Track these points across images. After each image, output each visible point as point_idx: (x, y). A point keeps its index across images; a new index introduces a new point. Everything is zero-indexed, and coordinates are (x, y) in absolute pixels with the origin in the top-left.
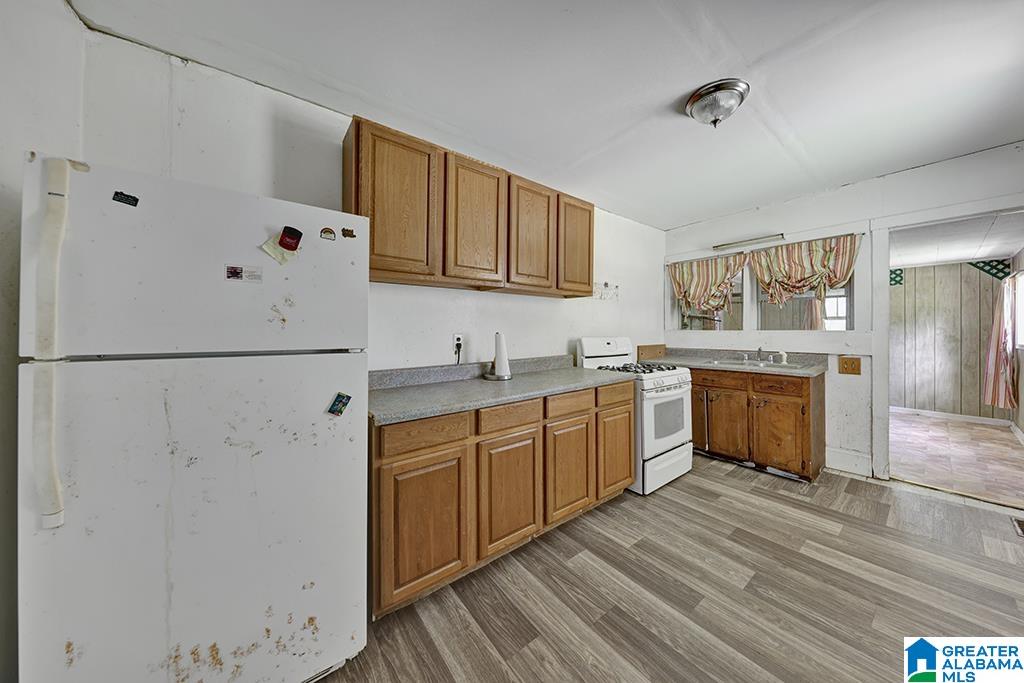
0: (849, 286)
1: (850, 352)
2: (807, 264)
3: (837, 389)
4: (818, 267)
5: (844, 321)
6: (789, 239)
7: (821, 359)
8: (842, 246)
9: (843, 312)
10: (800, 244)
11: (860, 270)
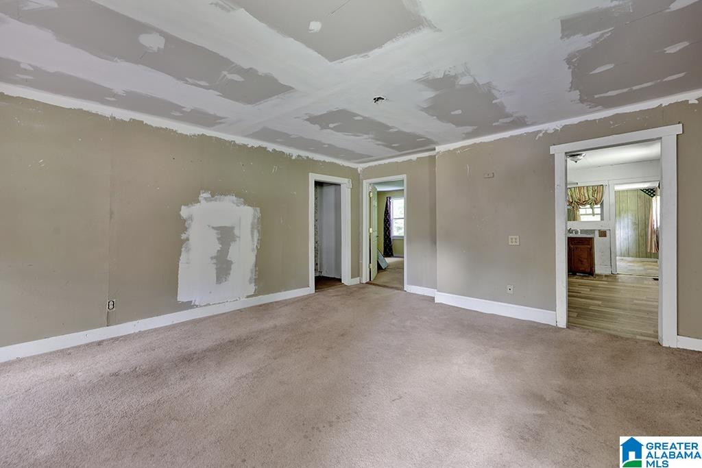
0: (602, 204)
1: (603, 229)
2: (586, 195)
3: (598, 243)
4: (591, 197)
5: (599, 216)
6: (579, 185)
7: (593, 231)
8: (599, 189)
9: (599, 212)
10: (584, 187)
11: (605, 199)
